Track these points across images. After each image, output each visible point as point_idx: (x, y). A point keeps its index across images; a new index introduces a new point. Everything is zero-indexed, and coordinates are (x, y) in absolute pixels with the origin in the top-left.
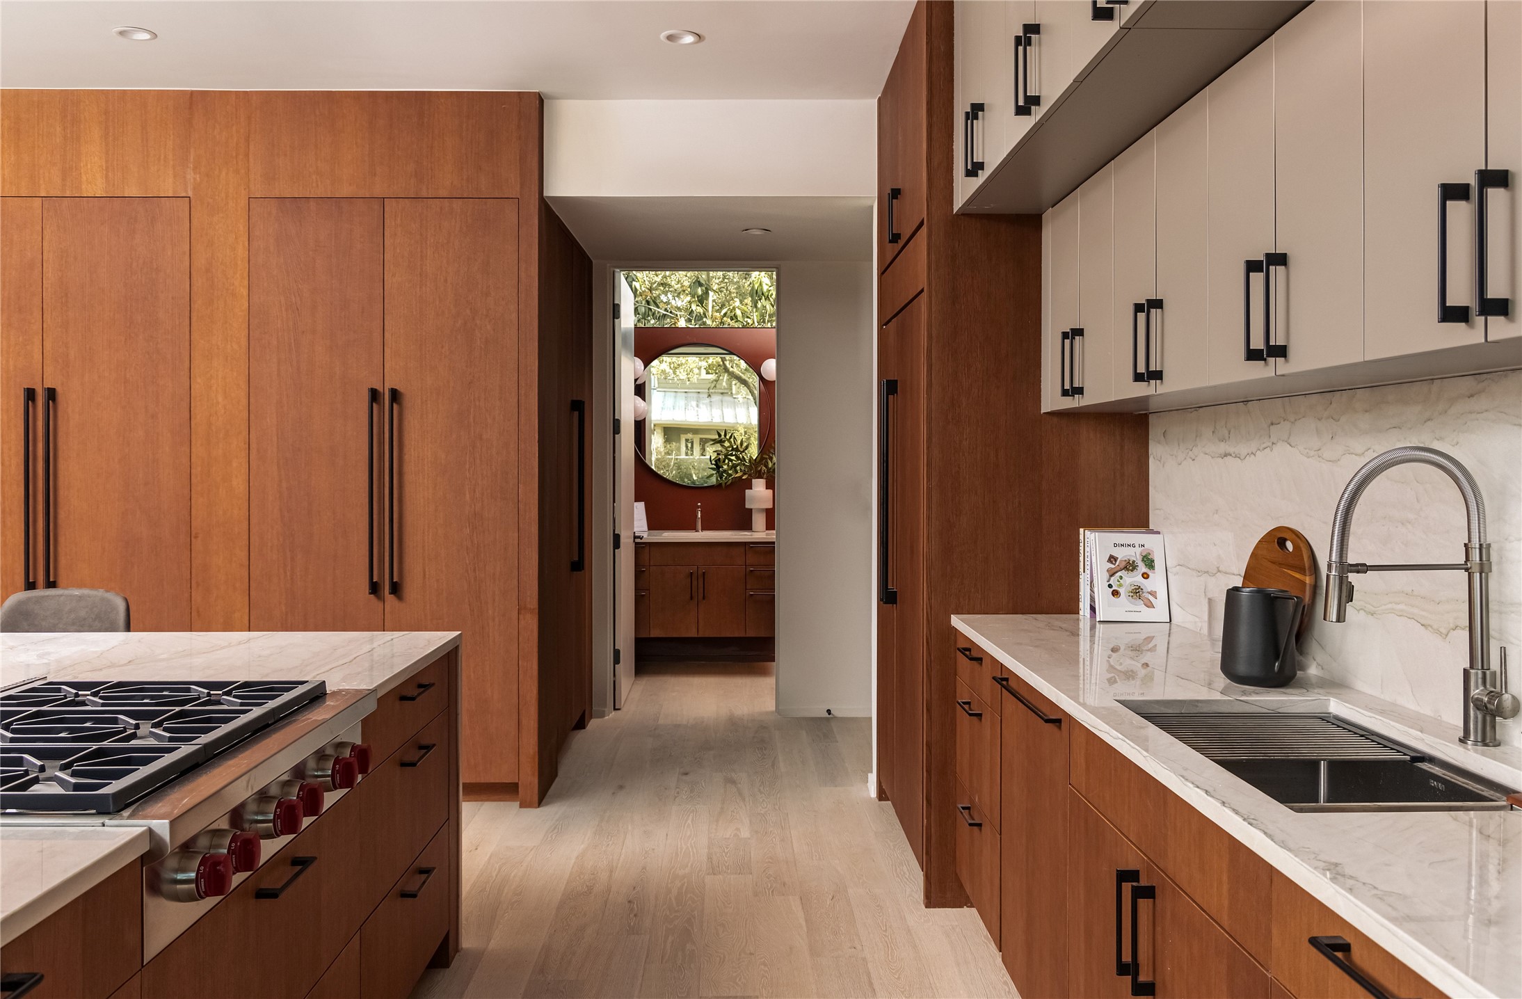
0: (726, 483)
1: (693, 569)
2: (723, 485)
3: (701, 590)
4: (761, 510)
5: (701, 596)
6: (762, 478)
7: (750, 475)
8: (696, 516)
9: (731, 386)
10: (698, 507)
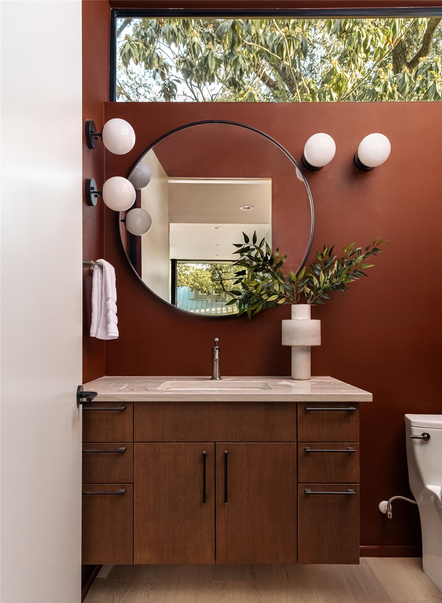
0: (253, 311)
1: (207, 448)
2: (249, 314)
3: (220, 484)
4: (303, 349)
5: (220, 497)
6: (306, 303)
7: (288, 300)
8: (213, 356)
9: (226, 297)
10: (215, 343)
